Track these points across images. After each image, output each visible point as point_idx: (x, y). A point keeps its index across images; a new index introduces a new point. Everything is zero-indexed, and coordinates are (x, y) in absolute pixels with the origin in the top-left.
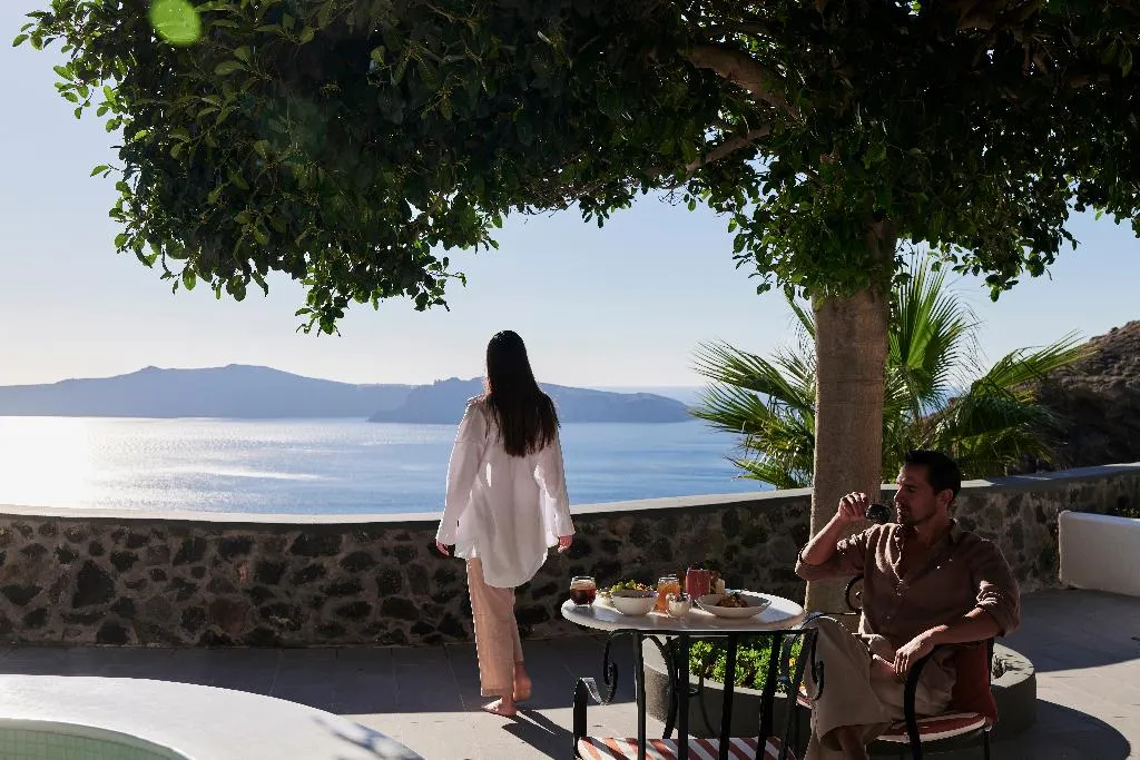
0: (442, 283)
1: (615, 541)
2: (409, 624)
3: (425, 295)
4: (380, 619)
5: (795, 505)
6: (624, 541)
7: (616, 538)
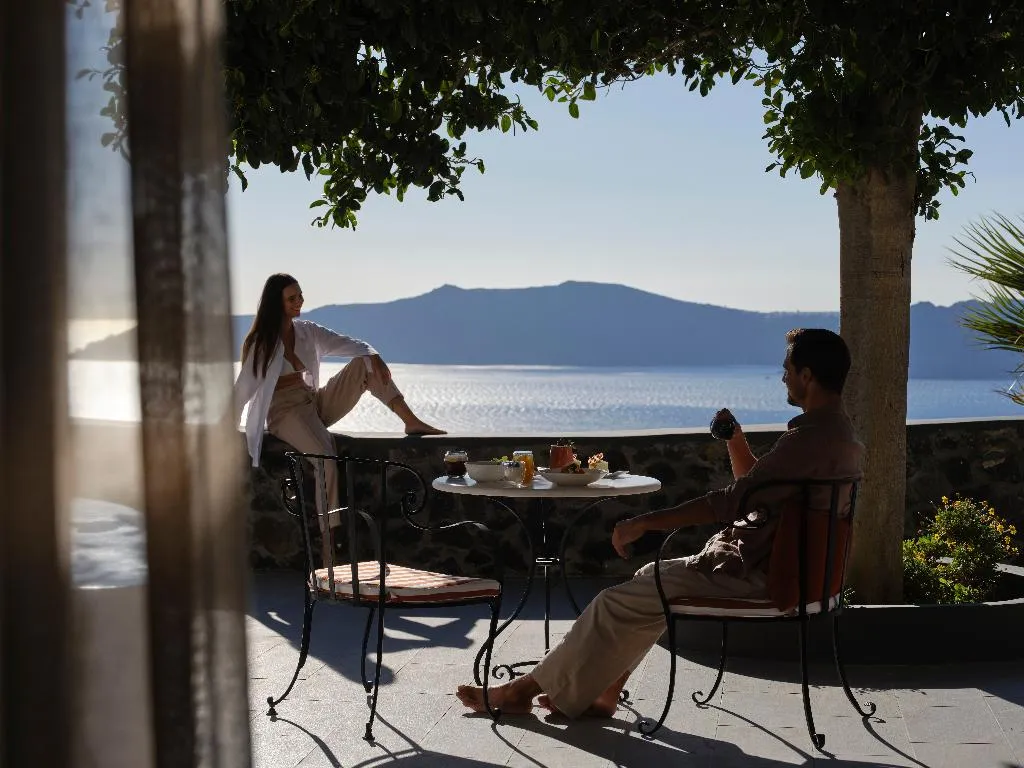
0: (460, 171)
1: (706, 469)
2: (465, 552)
3: (441, 185)
4: (431, 546)
5: (950, 434)
6: (716, 468)
7: (707, 464)
